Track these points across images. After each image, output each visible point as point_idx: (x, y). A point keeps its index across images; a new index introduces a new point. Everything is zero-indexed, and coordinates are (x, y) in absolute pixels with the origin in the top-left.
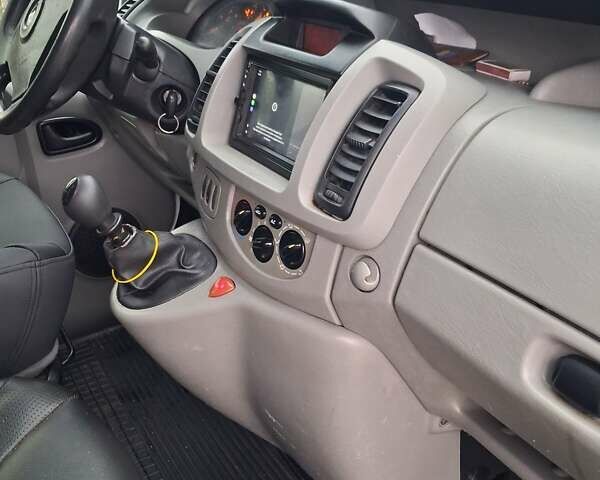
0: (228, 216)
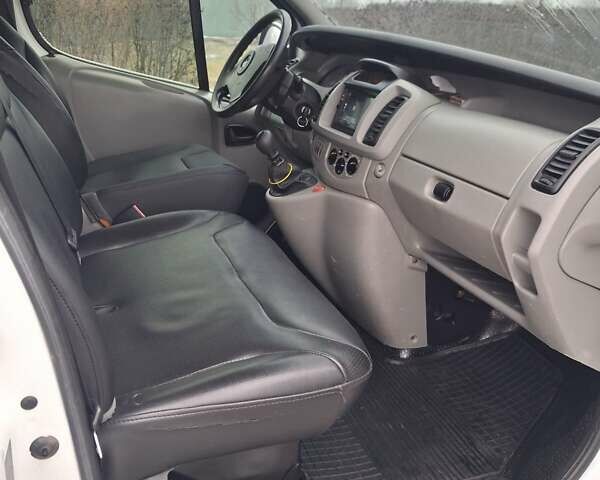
0: (327, 156)
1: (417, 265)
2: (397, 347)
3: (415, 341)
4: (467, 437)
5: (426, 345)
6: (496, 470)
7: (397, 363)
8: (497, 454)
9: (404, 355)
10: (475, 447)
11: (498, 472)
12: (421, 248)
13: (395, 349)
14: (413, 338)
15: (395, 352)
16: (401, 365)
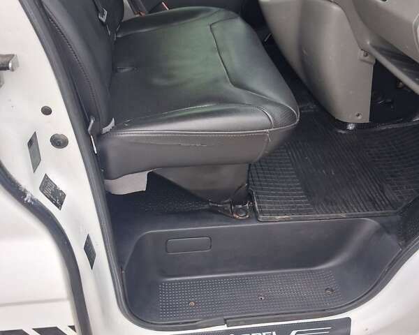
1: (367, 58)
2: (345, 121)
3: (359, 118)
4: (380, 186)
5: (368, 121)
6: (395, 209)
7: (343, 132)
8: (399, 200)
9: (351, 127)
10: (384, 194)
11: (396, 211)
12: (371, 44)
13: (344, 123)
14: (358, 115)
15: (344, 125)
16: (345, 134)
